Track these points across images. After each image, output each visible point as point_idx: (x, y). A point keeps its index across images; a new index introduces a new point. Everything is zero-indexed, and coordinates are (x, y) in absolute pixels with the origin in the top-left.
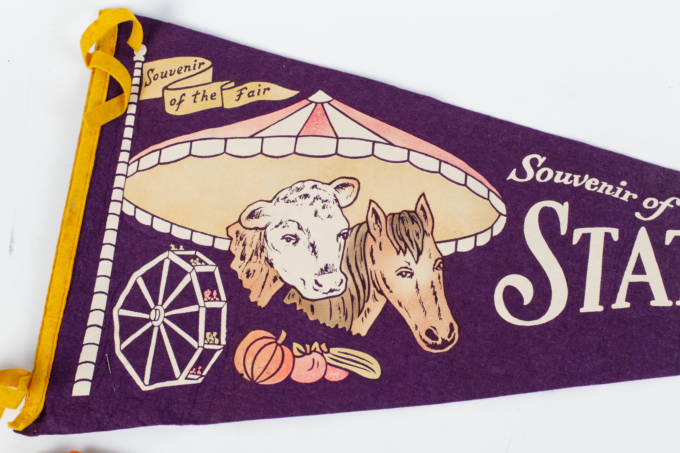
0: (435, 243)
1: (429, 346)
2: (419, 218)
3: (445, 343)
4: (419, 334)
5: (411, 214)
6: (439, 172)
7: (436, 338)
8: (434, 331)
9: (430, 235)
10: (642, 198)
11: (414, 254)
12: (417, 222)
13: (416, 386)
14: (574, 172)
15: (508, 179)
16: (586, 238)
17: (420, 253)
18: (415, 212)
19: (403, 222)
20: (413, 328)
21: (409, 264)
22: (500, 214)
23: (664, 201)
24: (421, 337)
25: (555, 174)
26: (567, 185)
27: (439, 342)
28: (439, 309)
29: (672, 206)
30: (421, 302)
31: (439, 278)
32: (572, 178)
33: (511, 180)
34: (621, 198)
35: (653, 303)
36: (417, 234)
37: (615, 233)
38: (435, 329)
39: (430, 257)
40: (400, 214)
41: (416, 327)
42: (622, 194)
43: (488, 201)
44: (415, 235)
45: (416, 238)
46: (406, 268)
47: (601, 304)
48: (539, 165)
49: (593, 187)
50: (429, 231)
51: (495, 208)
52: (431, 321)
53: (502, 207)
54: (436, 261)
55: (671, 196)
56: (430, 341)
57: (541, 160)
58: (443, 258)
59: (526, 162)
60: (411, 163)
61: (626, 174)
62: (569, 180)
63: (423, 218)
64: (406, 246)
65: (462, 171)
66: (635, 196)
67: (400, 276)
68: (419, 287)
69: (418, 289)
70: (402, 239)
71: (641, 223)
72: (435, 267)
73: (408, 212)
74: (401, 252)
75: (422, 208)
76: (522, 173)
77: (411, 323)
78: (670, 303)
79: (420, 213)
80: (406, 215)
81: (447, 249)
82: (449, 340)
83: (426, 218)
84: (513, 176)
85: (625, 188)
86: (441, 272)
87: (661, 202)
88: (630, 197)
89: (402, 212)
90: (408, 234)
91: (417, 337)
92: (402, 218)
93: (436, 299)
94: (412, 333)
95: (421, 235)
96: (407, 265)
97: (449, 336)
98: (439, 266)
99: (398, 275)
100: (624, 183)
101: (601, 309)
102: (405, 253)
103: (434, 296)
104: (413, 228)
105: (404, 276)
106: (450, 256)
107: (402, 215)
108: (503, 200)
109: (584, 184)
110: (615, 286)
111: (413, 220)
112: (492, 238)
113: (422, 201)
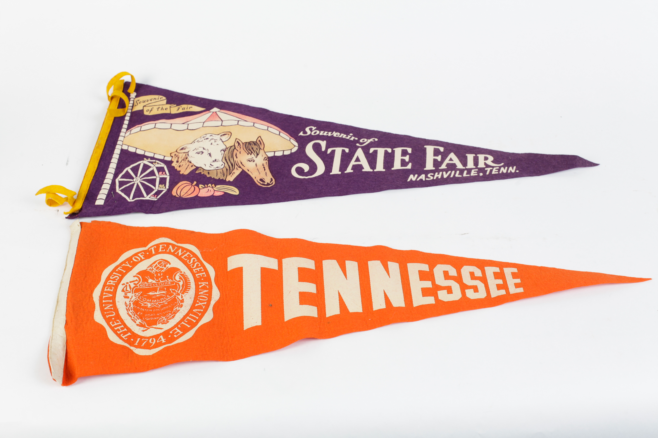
0: (265, 152)
1: (261, 184)
2: (258, 144)
3: (268, 184)
4: (257, 180)
5: (254, 143)
6: (267, 130)
7: (265, 182)
8: (264, 180)
9: (263, 150)
10: (359, 139)
11: (255, 155)
12: (257, 145)
13: (255, 197)
14: (329, 131)
15: (299, 135)
16: (333, 152)
17: (258, 155)
18: (256, 142)
19: (251, 145)
20: (254, 178)
21: (253, 158)
22: (295, 146)
23: (369, 139)
24: (257, 181)
25: (320, 132)
26: (325, 136)
27: (266, 183)
28: (266, 173)
29: (373, 141)
30: (257, 169)
31: (266, 163)
32: (328, 133)
33: (301, 136)
34: (350, 139)
35: (363, 170)
36: (257, 149)
37: (347, 150)
38: (264, 179)
39: (262, 156)
40: (249, 142)
41: (255, 178)
42: (350, 138)
43: (290, 141)
44: (256, 149)
45: (256, 150)
46: (252, 159)
47: (340, 171)
48: (313, 130)
49: (337, 135)
50: (262, 148)
51: (293, 144)
52: (262, 176)
53: (296, 144)
54: (265, 158)
55: (373, 138)
56: (262, 183)
57: (314, 128)
58: (269, 158)
59: (307, 129)
60: (255, 127)
61: (352, 131)
62: (327, 134)
63: (260, 144)
64: (252, 152)
65: (278, 130)
66: (356, 139)
67: (249, 161)
68: (257, 165)
69: (257, 166)
70: (250, 150)
71: (358, 147)
72: (265, 159)
73: (253, 142)
74: (249, 154)
75: (259, 141)
76: (305, 132)
77: (253, 176)
78: (372, 170)
79: (259, 142)
80: (252, 143)
81: (271, 155)
82: (270, 183)
83: (261, 144)
84: (301, 134)
85: (352, 136)
86: (267, 162)
87: (368, 140)
88: (354, 139)
89: (250, 142)
90: (253, 149)
91: (255, 181)
92: (250, 144)
93: (265, 170)
94: (254, 180)
95: (258, 149)
96: (252, 158)
97: (271, 182)
98: (266, 159)
99: (248, 161)
100: (351, 134)
101: (340, 173)
102: (251, 154)
103: (264, 169)
104: (255, 147)
105: (250, 161)
106: (272, 157)
107: (250, 143)
108: (297, 142)
109: (333, 135)
110: (346, 166)
111: (255, 144)
112: (291, 153)
113: (259, 138)
